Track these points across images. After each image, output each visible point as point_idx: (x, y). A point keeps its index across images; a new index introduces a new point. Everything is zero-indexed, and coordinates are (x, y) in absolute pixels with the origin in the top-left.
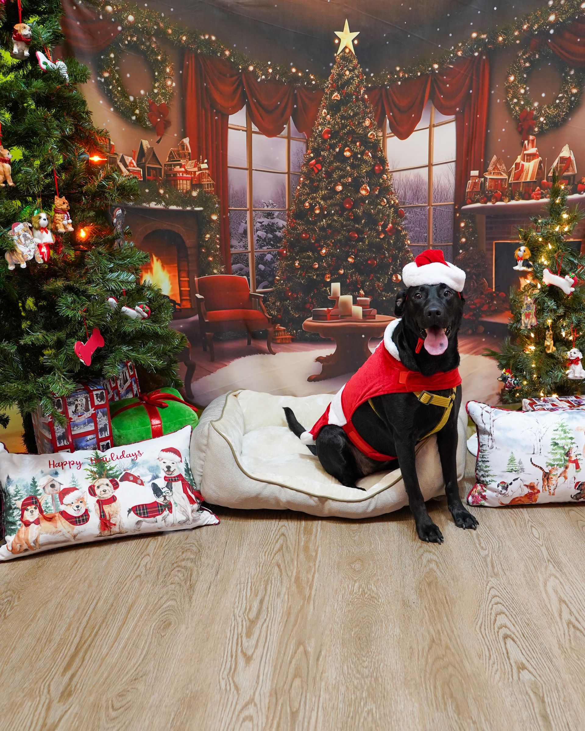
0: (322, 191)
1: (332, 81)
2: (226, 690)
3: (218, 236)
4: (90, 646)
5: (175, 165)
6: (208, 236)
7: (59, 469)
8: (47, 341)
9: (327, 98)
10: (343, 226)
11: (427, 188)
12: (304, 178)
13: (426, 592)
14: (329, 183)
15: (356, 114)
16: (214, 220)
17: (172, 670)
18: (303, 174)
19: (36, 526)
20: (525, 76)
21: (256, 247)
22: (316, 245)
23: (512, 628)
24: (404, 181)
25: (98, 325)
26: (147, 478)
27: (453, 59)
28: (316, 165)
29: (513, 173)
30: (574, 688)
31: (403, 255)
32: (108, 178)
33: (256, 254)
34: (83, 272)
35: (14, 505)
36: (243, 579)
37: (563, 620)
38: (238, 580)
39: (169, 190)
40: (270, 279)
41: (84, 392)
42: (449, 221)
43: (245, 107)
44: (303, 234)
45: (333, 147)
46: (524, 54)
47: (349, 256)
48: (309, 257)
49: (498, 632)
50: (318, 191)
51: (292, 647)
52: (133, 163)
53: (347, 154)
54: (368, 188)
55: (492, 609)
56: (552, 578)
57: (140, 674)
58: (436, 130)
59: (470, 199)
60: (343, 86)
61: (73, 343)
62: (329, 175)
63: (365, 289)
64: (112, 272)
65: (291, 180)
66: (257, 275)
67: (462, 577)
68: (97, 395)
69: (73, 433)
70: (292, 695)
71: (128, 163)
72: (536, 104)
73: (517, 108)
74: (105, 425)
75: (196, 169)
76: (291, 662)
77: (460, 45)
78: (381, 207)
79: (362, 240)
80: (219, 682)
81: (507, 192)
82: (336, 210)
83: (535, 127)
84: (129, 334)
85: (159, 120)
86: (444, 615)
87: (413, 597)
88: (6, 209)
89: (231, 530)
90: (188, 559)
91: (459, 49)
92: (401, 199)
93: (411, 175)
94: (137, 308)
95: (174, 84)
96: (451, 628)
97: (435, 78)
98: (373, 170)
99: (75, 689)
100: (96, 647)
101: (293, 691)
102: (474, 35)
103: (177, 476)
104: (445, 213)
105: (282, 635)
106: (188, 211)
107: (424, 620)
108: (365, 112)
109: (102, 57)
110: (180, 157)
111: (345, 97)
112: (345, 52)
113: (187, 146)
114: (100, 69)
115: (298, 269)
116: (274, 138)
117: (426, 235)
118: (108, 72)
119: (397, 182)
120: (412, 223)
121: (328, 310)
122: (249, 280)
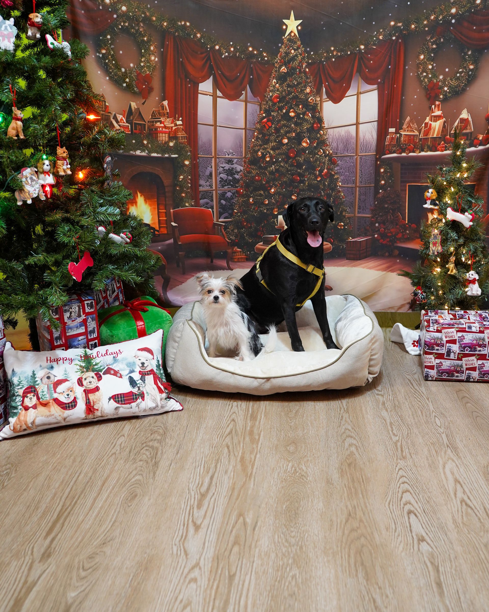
0: (271, 143)
1: (281, 57)
2: (177, 554)
3: (189, 177)
4: (69, 513)
5: (156, 122)
6: (182, 177)
7: (54, 364)
8: (47, 261)
9: (276, 70)
10: (288, 170)
11: (355, 142)
12: (257, 133)
13: (346, 472)
14: (278, 137)
15: (299, 84)
16: (186, 165)
17: (134, 536)
18: (257, 129)
19: (34, 410)
20: (432, 55)
21: (219, 187)
22: (267, 185)
23: (415, 505)
24: (337, 136)
25: (88, 249)
26: (125, 372)
27: (376, 42)
28: (267, 123)
29: (423, 130)
30: (464, 559)
31: (335, 194)
32: (101, 132)
33: (219, 192)
34: (79, 206)
35: (16, 392)
36: (198, 458)
37: (458, 499)
38: (194, 458)
39: (151, 141)
40: (230, 212)
41: (78, 301)
42: (371, 168)
43: (212, 77)
44: (256, 176)
45: (281, 109)
46: (431, 38)
47: (293, 195)
48: (261, 195)
49: (403, 508)
50: (269, 143)
51: (234, 518)
52: (123, 120)
53: (292, 114)
54: (308, 141)
55: (399, 487)
56: (450, 461)
57: (109, 539)
58: (362, 96)
59: (389, 150)
60: (289, 62)
61: (68, 263)
62: (277, 130)
64: (102, 207)
65: (247, 134)
66: (220, 208)
67: (377, 460)
68: (87, 304)
69: (68, 334)
70: (231, 560)
71: (119, 120)
72: (441, 77)
73: (426, 80)
74: (94, 328)
75: (173, 125)
76: (232, 531)
77: (381, 31)
78: (318, 156)
79: (303, 182)
80: (172, 548)
81: (418, 145)
82: (282, 158)
83: (441, 95)
84: (114, 256)
85: (144, 87)
86: (360, 492)
87: (335, 476)
88: (17, 157)
89: (192, 416)
90: (155, 440)
91: (381, 34)
92: (334, 150)
93: (343, 131)
94: (122, 235)
95: (157, 59)
96: (365, 503)
97: (361, 56)
98: (312, 127)
99: (53, 552)
100: (74, 515)
101: (232, 557)
102: (392, 23)
103: (149, 371)
104: (369, 161)
105: (226, 507)
106: (166, 157)
107: (343, 497)
108: (306, 82)
109: (101, 38)
110: (160, 115)
111: (290, 70)
112: (291, 36)
113: (166, 107)
114: (98, 46)
115: (252, 204)
116: (235, 101)
117: (354, 178)
118: (105, 49)
119: (331, 136)
120: (342, 169)
121: (275, 236)
122: (213, 212)
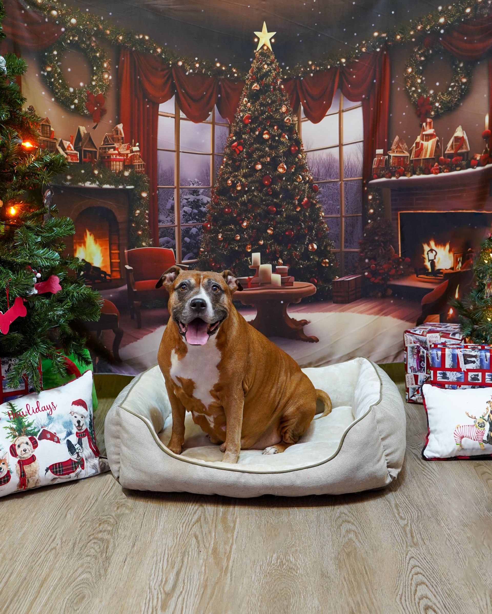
0: (243, 169)
1: (253, 73)
3: (147, 212)
5: (109, 148)
6: (138, 212)
9: (247, 87)
10: (262, 201)
11: (339, 166)
12: (227, 159)
13: (345, 563)
14: (250, 162)
15: (273, 102)
16: (143, 198)
18: (226, 155)
20: (421, 68)
21: (183, 222)
22: (238, 218)
23: (433, 599)
24: (318, 159)
27: (358, 54)
28: (238, 147)
29: (414, 151)
31: (318, 226)
32: (39, 160)
33: (182, 228)
36: (159, 551)
38: (154, 551)
39: (103, 170)
40: (195, 251)
42: (358, 195)
43: (174, 97)
44: (226, 208)
45: (253, 130)
46: (419, 50)
47: (268, 228)
48: (231, 230)
49: (419, 603)
50: (240, 169)
52: (71, 147)
53: (266, 136)
54: (285, 166)
55: (412, 579)
58: (345, 115)
59: (376, 174)
60: (262, 78)
63: (284, 258)
65: (215, 160)
66: (183, 247)
67: (382, 547)
69: (4, 391)
71: (66, 147)
72: (431, 92)
73: (415, 95)
75: (128, 152)
77: (364, 42)
78: (297, 184)
79: (280, 213)
81: (409, 168)
82: (256, 186)
83: (432, 111)
85: (96, 108)
86: (364, 586)
87: (332, 568)
90: (105, 531)
91: (363, 46)
92: (315, 175)
93: (324, 154)
95: (110, 77)
96: (371, 599)
97: (343, 71)
98: (289, 150)
102: (376, 34)
103: (85, 431)
104: (355, 187)
106: (121, 189)
107: (343, 592)
108: (281, 100)
109: (46, 54)
110: (114, 141)
111: (263, 87)
112: (263, 49)
113: (120, 132)
114: (42, 64)
115: (221, 241)
116: (200, 124)
117: (338, 207)
118: (50, 67)
119: (310, 160)
120: (325, 197)
121: (249, 278)
122: (175, 252)
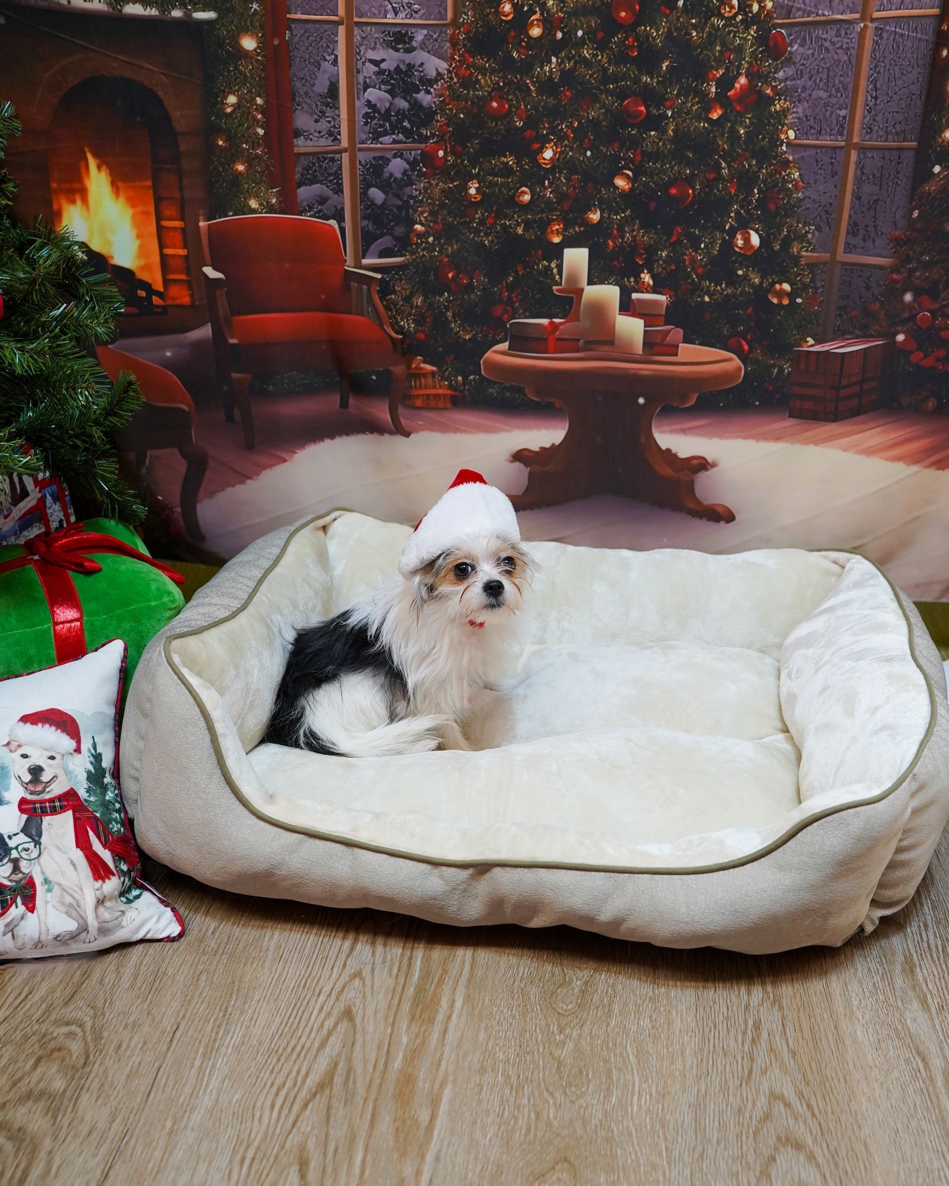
3: (259, 101)
6: (232, 99)
10: (605, 78)
16: (246, 52)
21: (363, 137)
22: (529, 134)
31: (771, 175)
33: (361, 156)
40: (400, 230)
42: (916, 72)
44: (492, 99)
47: (618, 172)
48: (507, 171)
63: (657, 269)
66: (364, 218)
78: (721, 24)
79: (657, 122)
82: (589, 27)
89: (202, 980)
90: (41, 1096)
103: (60, 798)
104: (908, 43)
106: (176, 20)
115: (477, 205)
120: (806, 76)
121: (552, 323)
122: (343, 230)
